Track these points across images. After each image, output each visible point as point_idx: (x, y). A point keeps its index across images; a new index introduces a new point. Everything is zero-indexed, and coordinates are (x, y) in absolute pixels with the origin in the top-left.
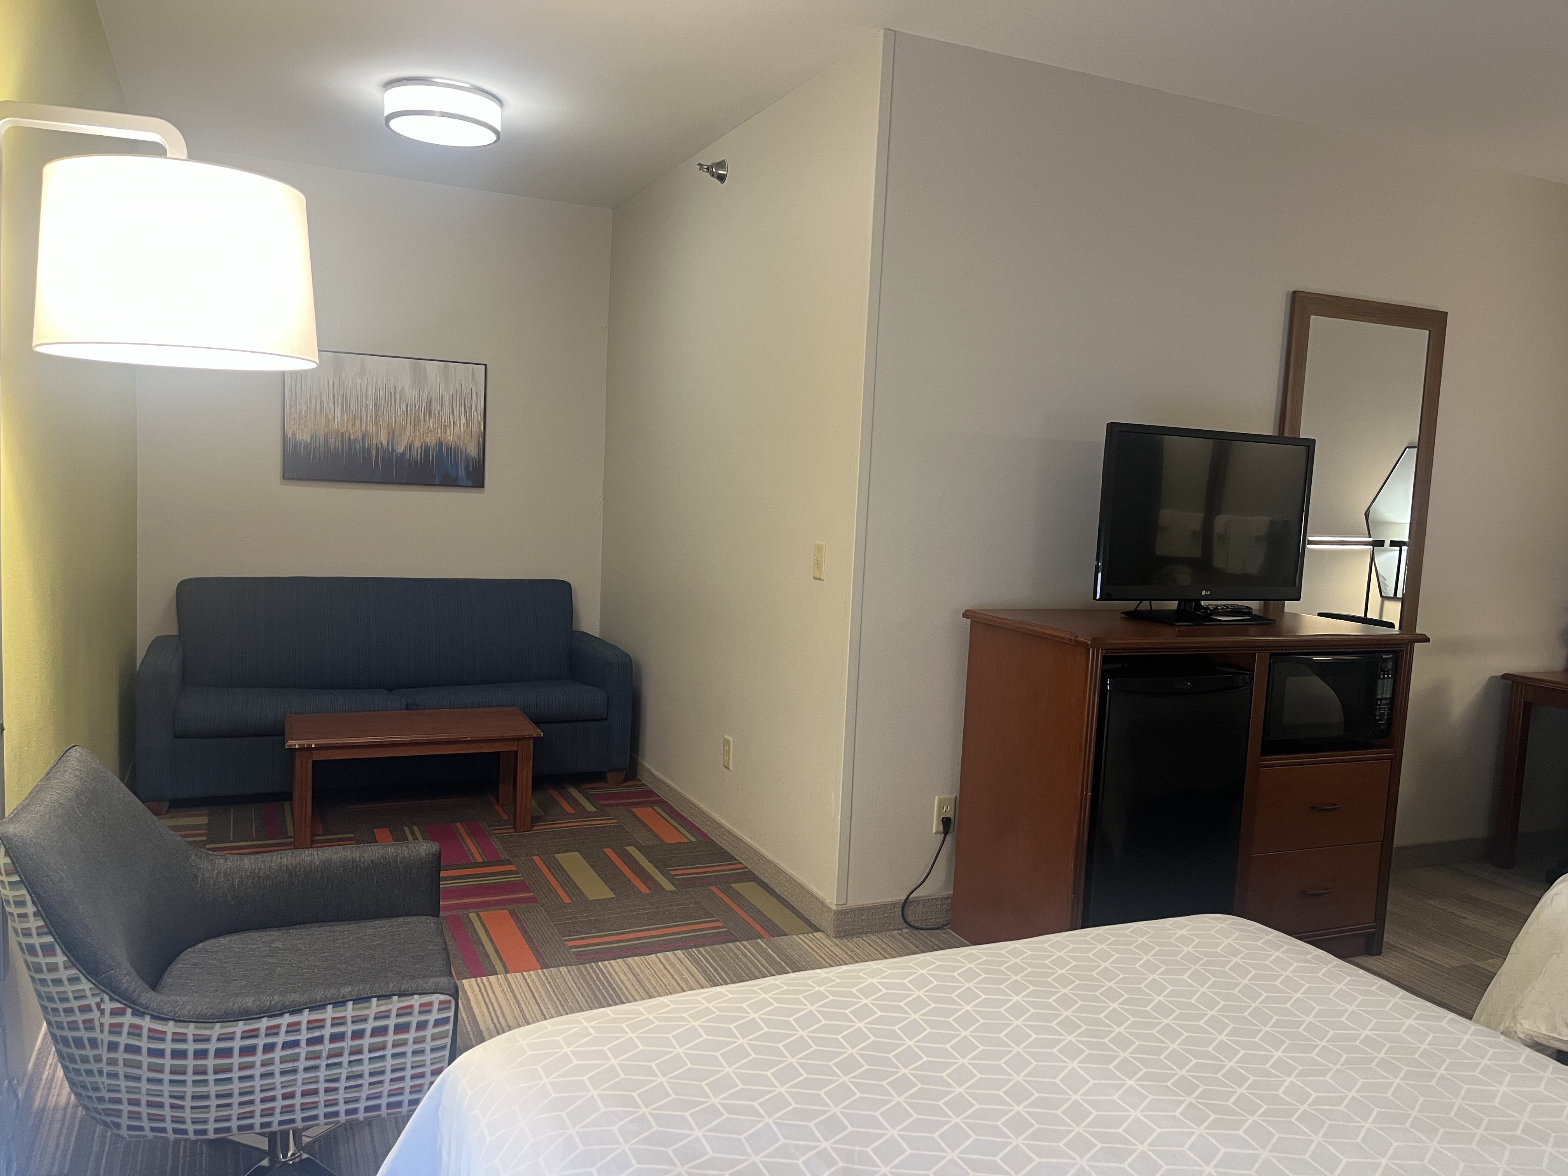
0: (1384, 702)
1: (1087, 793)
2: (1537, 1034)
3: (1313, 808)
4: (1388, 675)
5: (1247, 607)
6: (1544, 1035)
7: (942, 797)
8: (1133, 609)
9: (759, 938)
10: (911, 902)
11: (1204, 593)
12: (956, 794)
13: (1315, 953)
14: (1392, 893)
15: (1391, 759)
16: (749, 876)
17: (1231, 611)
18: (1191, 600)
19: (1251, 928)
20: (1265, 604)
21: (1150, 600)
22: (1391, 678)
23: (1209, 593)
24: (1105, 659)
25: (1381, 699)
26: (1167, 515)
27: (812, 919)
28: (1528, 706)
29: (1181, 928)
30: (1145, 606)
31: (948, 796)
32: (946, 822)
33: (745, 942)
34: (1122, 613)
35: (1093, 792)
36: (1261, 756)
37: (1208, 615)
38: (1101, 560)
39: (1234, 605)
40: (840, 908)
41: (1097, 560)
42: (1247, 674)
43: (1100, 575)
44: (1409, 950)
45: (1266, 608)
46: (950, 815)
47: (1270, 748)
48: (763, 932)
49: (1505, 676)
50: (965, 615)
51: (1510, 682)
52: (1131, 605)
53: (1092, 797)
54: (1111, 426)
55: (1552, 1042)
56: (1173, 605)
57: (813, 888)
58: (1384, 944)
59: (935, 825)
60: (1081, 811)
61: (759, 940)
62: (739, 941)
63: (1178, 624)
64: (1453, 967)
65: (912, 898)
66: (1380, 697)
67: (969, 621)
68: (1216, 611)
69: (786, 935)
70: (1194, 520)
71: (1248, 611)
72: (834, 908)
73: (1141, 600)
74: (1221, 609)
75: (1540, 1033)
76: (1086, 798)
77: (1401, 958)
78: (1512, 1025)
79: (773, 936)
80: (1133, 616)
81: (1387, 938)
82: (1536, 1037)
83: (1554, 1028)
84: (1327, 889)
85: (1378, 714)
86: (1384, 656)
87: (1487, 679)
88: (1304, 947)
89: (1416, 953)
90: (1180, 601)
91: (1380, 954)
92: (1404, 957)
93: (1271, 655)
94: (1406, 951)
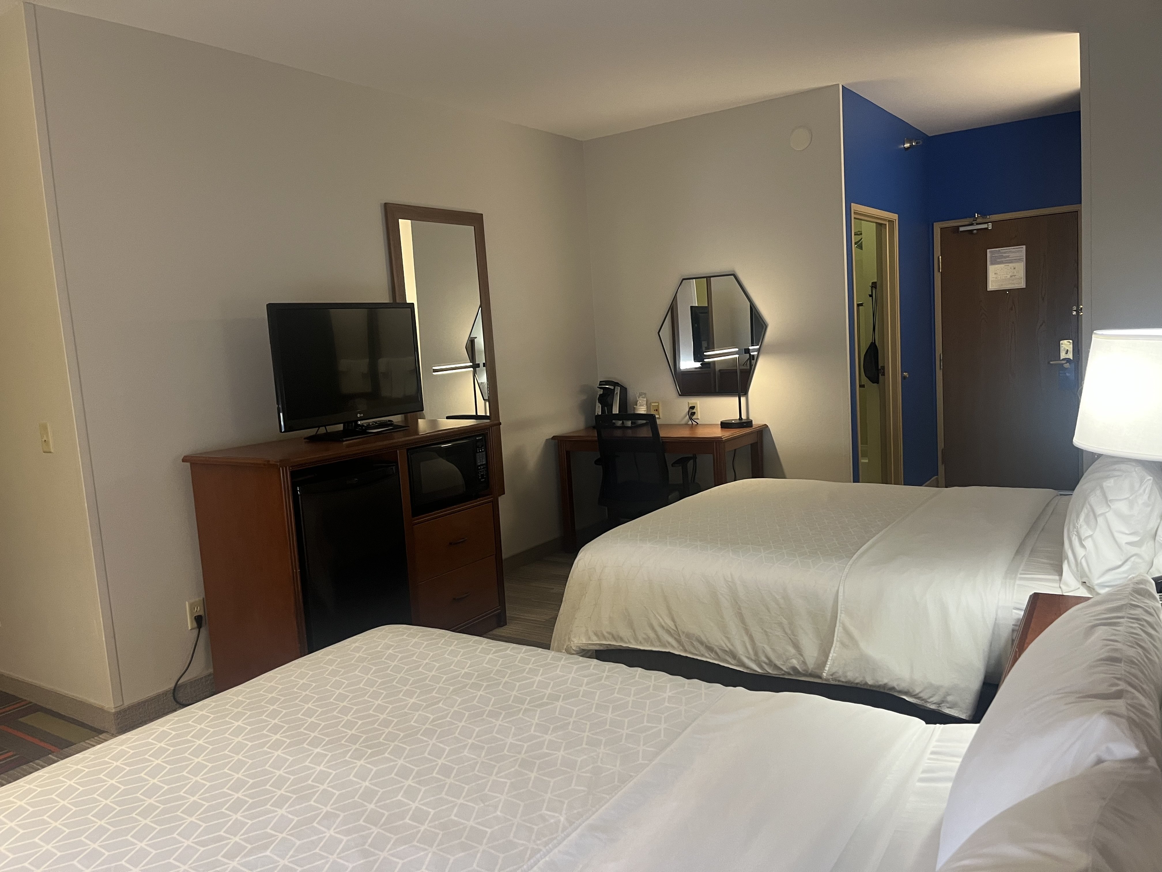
0: (482, 467)
1: (296, 570)
2: (581, 645)
3: (451, 544)
4: (482, 450)
5: (390, 421)
6: (585, 644)
7: (192, 601)
8: (314, 434)
9: (50, 754)
10: (179, 687)
11: (359, 415)
12: (203, 595)
13: (438, 633)
14: (506, 585)
15: (492, 502)
16: (35, 709)
17: (379, 425)
18: (351, 422)
19: (401, 629)
20: (405, 416)
21: (325, 426)
22: (484, 451)
23: (362, 415)
24: (292, 474)
25: (480, 466)
26: (344, 364)
27: (96, 725)
28: (568, 453)
29: (355, 643)
30: (322, 430)
31: (197, 599)
32: (199, 620)
33: (37, 761)
34: (304, 439)
35: (300, 568)
36: (413, 516)
37: (364, 431)
38: (280, 403)
39: (380, 421)
40: (118, 709)
41: (278, 404)
42: (394, 466)
43: (281, 414)
44: (523, 617)
45: (406, 419)
46: (202, 613)
47: (419, 510)
48: (52, 748)
49: (554, 438)
50: (184, 460)
51: (557, 441)
52: (312, 432)
53: (301, 572)
54: (271, 307)
55: (590, 646)
56: (340, 427)
57: (92, 701)
58: (507, 618)
59: (190, 623)
60: (294, 584)
61: (50, 756)
62: (31, 762)
63: (344, 439)
64: (546, 620)
65: (179, 684)
66: (479, 464)
67: (188, 464)
68: (369, 427)
69: (75, 744)
70: (362, 365)
71: (390, 423)
72: (113, 711)
73: (319, 427)
74: (372, 424)
75: (582, 644)
76: (296, 574)
77: (518, 623)
78: (569, 643)
79: (62, 749)
80: (311, 439)
81: (508, 614)
82: (581, 646)
83: (589, 638)
84: (467, 593)
85: (480, 475)
86: (477, 438)
87: (544, 441)
88: (429, 631)
89: (526, 618)
90: (344, 423)
91: (506, 624)
92: (519, 622)
93: (408, 450)
94: (520, 618)
